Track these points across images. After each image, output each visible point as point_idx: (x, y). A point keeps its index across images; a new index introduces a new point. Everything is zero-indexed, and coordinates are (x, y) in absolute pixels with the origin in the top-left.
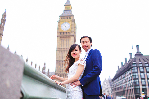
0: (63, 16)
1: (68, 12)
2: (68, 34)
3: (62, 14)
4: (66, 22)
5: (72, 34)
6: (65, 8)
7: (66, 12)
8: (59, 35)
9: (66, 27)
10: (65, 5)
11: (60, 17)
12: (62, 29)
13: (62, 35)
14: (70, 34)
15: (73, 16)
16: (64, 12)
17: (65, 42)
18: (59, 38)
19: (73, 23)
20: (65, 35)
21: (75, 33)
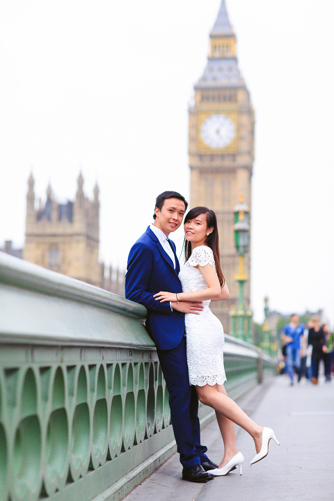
0: (208, 89)
1: (225, 65)
2: (227, 163)
3: (204, 79)
4: (218, 112)
5: (242, 160)
6: (214, 48)
7: (216, 65)
8: (197, 162)
9: (219, 132)
10: (212, 37)
11: (197, 88)
12: (207, 142)
13: (207, 163)
14: (234, 160)
15: (243, 88)
16: (209, 69)
17: (218, 190)
18: (196, 174)
19: (245, 119)
20: (217, 163)
21: (251, 153)
